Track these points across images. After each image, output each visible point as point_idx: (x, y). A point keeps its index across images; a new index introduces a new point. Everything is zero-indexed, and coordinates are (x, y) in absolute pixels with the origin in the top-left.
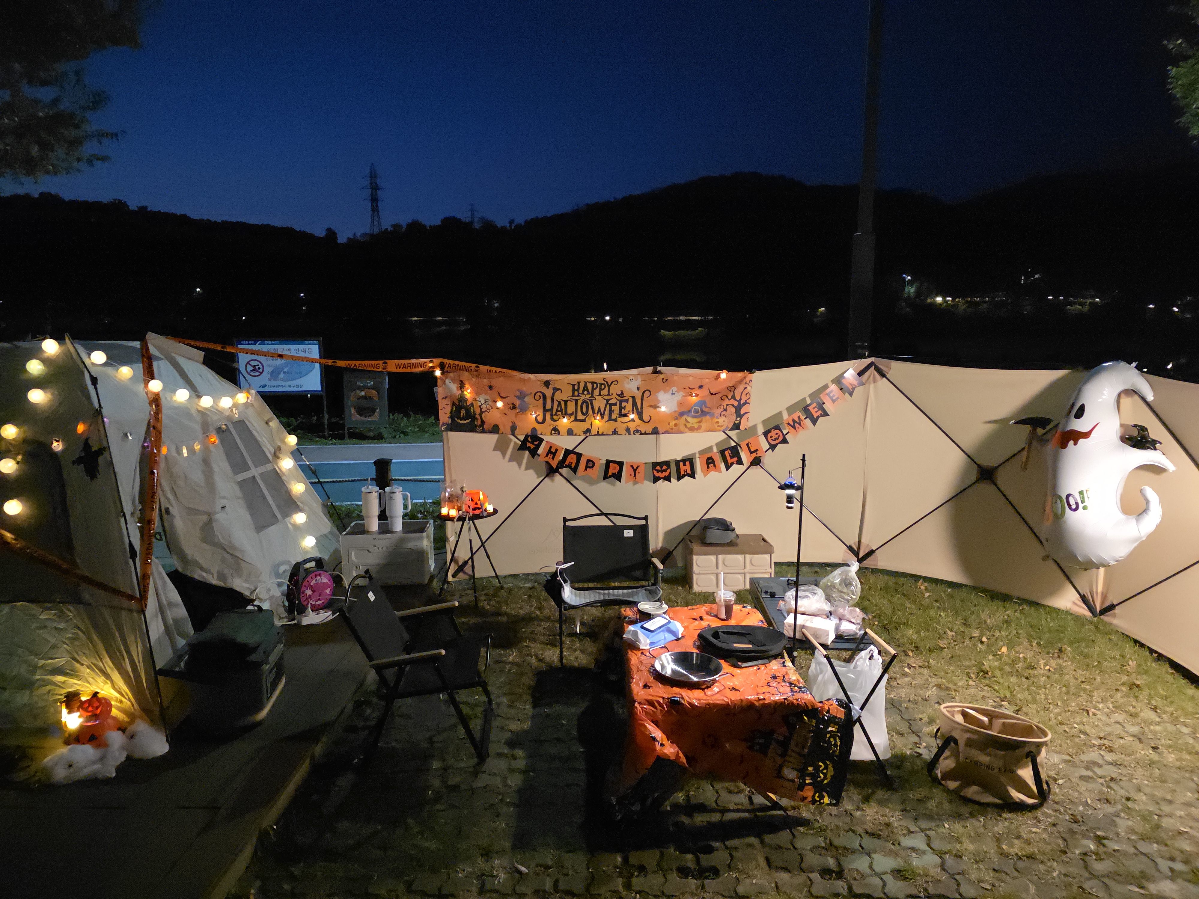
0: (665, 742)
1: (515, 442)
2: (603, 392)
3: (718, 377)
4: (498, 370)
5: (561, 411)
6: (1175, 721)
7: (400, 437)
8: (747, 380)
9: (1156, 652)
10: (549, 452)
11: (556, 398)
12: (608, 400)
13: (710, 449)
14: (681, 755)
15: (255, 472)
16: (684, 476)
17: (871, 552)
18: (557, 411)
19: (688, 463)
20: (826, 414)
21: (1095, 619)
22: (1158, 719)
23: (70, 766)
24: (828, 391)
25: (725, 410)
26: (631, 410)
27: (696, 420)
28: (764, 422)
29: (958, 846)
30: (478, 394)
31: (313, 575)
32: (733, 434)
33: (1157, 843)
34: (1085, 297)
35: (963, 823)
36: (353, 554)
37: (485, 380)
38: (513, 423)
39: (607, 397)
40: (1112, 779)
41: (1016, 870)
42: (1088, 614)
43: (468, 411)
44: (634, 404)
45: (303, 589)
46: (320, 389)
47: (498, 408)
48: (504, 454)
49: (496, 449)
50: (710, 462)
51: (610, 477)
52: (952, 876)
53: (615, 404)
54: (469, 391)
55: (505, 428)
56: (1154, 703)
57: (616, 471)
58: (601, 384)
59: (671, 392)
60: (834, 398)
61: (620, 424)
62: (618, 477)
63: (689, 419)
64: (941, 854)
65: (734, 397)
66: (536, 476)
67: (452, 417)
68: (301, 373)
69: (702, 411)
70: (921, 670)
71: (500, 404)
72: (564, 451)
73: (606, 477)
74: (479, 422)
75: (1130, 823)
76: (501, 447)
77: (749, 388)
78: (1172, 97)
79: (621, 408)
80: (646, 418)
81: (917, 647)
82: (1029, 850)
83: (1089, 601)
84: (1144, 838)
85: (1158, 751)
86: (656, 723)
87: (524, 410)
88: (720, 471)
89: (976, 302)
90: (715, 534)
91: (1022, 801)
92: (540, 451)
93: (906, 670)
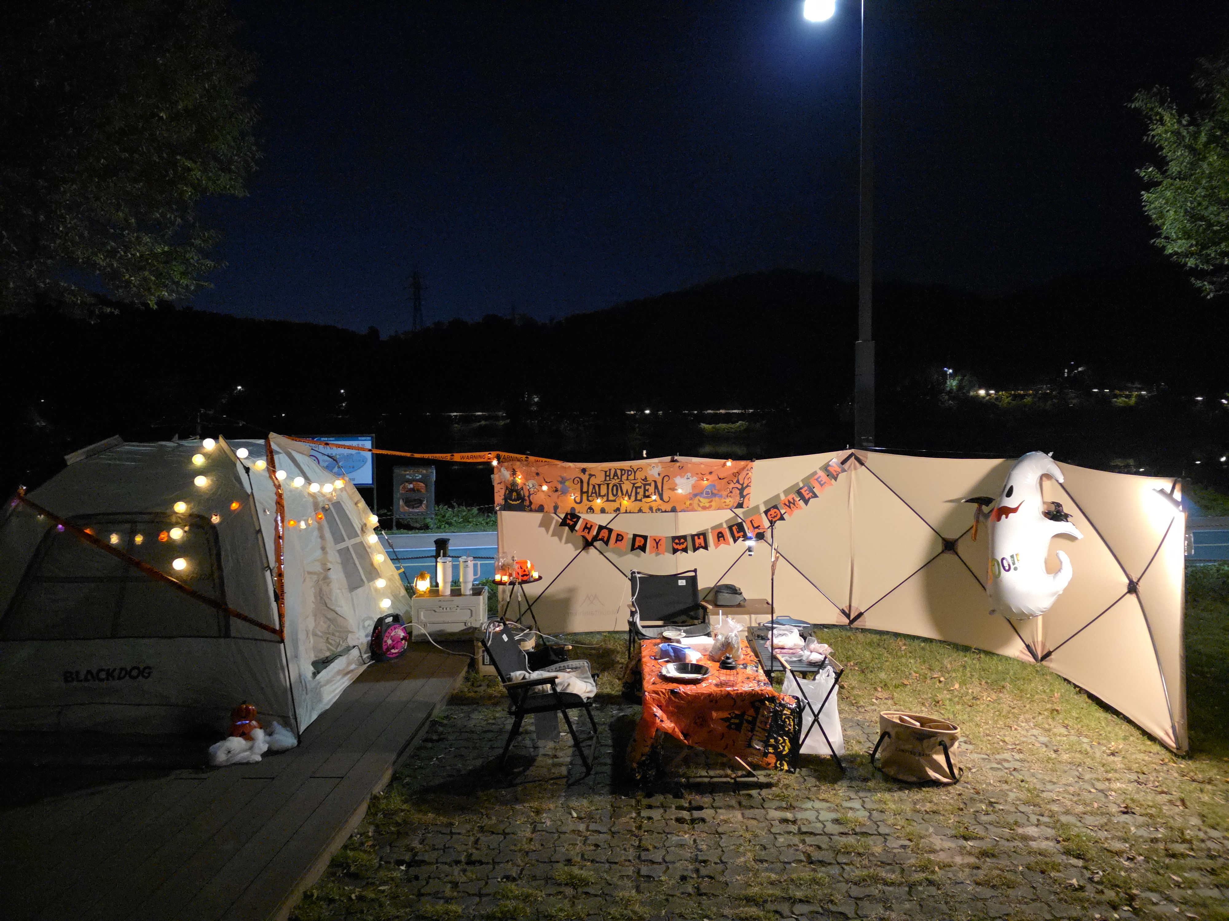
0: (665, 717)
1: (557, 519)
2: (630, 477)
3: (725, 464)
4: (544, 459)
5: (595, 493)
6: (1080, 734)
7: (445, 527)
8: (749, 467)
9: (1078, 687)
10: (586, 527)
11: (591, 482)
12: (634, 484)
13: (721, 525)
14: (677, 730)
15: (349, 543)
16: (698, 548)
17: (860, 615)
18: (592, 493)
19: (701, 537)
20: (816, 496)
21: (1039, 664)
22: (1066, 733)
23: (229, 752)
24: (816, 477)
25: (731, 492)
26: (653, 491)
27: (707, 500)
28: (765, 503)
29: (884, 806)
30: (527, 480)
31: (392, 628)
32: (739, 511)
33: (1034, 806)
34: (1130, 390)
35: (892, 794)
36: (422, 613)
37: (533, 468)
38: (556, 503)
39: (633, 482)
40: (1015, 769)
41: (923, 819)
42: (1032, 660)
43: (519, 494)
44: (656, 487)
45: (385, 639)
46: (371, 482)
47: (543, 491)
48: (547, 530)
49: (541, 525)
50: (720, 536)
51: (637, 549)
52: (875, 823)
53: (640, 487)
54: (520, 477)
55: (549, 507)
56: (1066, 722)
57: (641, 544)
58: (628, 471)
59: (686, 477)
60: (822, 483)
61: (645, 504)
62: (643, 548)
63: (701, 499)
64: (870, 811)
65: (738, 482)
66: (574, 549)
67: (505, 499)
68: (353, 467)
69: (712, 493)
70: (886, 701)
71: (545, 488)
72: (597, 527)
73: (633, 549)
74: (527, 503)
75: (1018, 794)
76: (545, 524)
77: (750, 474)
78: (1149, 218)
79: (645, 490)
80: (666, 498)
81: (885, 685)
82: (935, 808)
83: (1032, 650)
84: (1026, 803)
85: (1059, 753)
86: (660, 707)
87: (565, 492)
88: (729, 544)
89: (1020, 395)
90: (724, 597)
91: (938, 780)
92: (577, 528)
93: (874, 700)
